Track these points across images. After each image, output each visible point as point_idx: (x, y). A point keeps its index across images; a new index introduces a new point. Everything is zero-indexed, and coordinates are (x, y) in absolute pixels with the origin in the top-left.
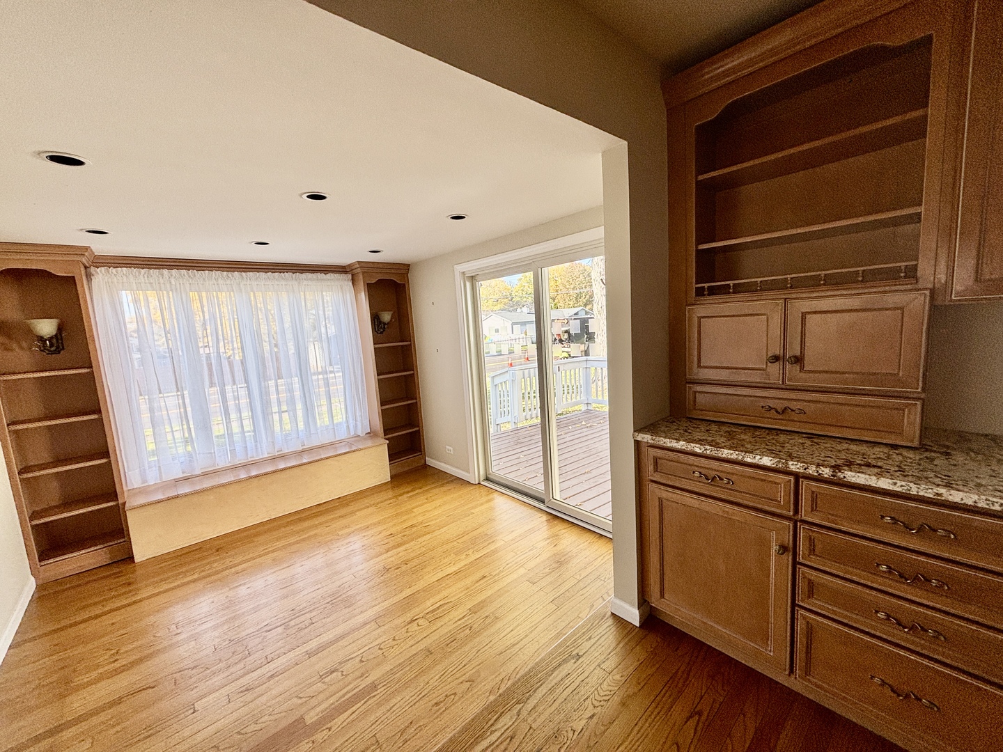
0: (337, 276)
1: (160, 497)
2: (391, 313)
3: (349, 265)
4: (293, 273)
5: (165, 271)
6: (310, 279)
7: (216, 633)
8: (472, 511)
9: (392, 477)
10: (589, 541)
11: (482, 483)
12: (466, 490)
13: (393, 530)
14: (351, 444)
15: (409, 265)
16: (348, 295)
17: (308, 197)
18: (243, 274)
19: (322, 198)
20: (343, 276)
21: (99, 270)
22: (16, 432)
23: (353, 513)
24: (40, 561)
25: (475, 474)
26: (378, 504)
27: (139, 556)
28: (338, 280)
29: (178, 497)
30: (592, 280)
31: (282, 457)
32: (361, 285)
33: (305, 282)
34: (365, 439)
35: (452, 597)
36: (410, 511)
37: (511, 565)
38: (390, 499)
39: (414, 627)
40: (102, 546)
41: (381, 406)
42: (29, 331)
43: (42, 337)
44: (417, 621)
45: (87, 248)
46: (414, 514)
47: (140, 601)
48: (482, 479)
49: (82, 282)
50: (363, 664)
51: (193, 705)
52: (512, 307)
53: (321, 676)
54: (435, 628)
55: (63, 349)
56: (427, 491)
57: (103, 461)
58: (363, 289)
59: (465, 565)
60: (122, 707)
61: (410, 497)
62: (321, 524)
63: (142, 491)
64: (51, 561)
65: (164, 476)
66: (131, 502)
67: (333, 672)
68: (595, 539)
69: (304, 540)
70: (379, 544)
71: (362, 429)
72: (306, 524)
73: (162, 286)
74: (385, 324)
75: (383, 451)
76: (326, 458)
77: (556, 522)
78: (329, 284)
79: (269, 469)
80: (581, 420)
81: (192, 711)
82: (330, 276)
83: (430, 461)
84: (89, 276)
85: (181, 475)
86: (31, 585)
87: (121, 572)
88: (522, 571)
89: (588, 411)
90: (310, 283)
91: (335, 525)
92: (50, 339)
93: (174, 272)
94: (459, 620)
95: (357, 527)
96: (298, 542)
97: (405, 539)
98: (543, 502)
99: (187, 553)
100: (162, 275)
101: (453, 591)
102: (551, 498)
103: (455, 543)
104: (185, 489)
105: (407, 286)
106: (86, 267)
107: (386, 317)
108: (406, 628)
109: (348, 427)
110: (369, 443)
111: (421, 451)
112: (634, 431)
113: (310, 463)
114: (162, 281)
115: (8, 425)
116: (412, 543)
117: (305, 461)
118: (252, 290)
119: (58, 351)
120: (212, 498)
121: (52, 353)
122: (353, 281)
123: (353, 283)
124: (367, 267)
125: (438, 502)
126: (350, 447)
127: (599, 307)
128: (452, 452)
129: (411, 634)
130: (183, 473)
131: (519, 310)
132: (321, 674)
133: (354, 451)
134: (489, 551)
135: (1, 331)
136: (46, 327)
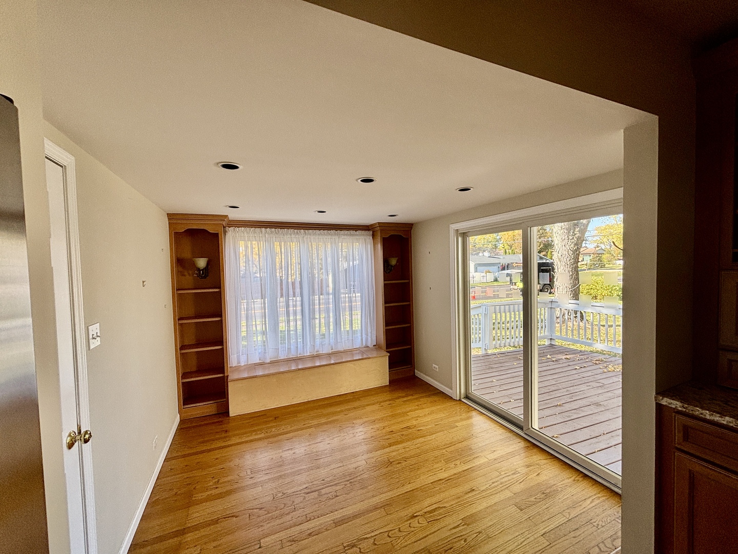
0: (363, 232)
1: (246, 375)
2: (397, 258)
3: (371, 225)
4: (336, 230)
5: (263, 229)
6: (346, 235)
7: (274, 485)
8: (457, 424)
9: (390, 382)
10: (573, 478)
11: (463, 400)
12: (449, 404)
13: (394, 428)
14: (362, 353)
15: (412, 224)
16: (369, 246)
17: (361, 181)
18: (306, 231)
19: (371, 181)
20: (367, 232)
21: (230, 229)
22: (182, 324)
23: (364, 407)
24: (184, 405)
25: (457, 391)
26: (381, 402)
27: (232, 413)
28: (363, 235)
29: (256, 377)
30: (554, 233)
31: (318, 356)
32: (379, 239)
33: (343, 237)
34: (372, 350)
35: (446, 502)
36: (405, 414)
37: (496, 484)
38: (390, 400)
39: (414, 523)
40: (214, 402)
41: (386, 326)
42: (194, 264)
43: (199, 269)
44: (418, 518)
45: (226, 216)
46: (408, 418)
47: (231, 445)
48: (462, 396)
49: (221, 236)
50: (376, 546)
51: (260, 540)
52: (475, 251)
53: (345, 547)
54: (434, 530)
55: (208, 276)
56: (416, 399)
57: (220, 347)
58: (379, 240)
59: (455, 474)
60: (218, 527)
61: (403, 401)
62: (342, 411)
63: (238, 369)
64: (189, 406)
65: (249, 361)
66: (232, 376)
67: (353, 546)
68: (579, 478)
69: (330, 422)
70: (384, 438)
71: (371, 342)
73: (261, 238)
74: (392, 266)
75: (386, 360)
76: (347, 362)
77: (535, 450)
78: (358, 238)
79: (309, 365)
80: (546, 354)
81: (258, 546)
82: (359, 232)
83: (418, 374)
84: (225, 232)
85: (258, 361)
86: (177, 420)
87: (222, 421)
88: (507, 494)
89: (552, 346)
90: (345, 237)
91: (352, 414)
92: (203, 270)
93: (268, 229)
94: (454, 528)
95: (367, 419)
96: (326, 423)
97: (404, 438)
98: (521, 428)
99: (259, 416)
100: (262, 232)
101: (447, 496)
102: (530, 427)
103: (444, 451)
104: (260, 372)
105: (410, 239)
106: (224, 227)
107: (393, 262)
108: (409, 522)
109: (362, 339)
110: (375, 354)
111: (411, 364)
112: (657, 394)
113: (336, 364)
114: (261, 235)
115: (178, 320)
116: (409, 443)
117: (332, 362)
118: (311, 242)
119: (205, 277)
120: (275, 380)
121: (202, 278)
122: (373, 236)
123: (373, 237)
124: (384, 226)
125: (427, 411)
126: (362, 355)
127: (559, 255)
128: (437, 370)
129: (413, 529)
130: (260, 360)
131: (481, 254)
132: (345, 545)
133: (366, 359)
134: (474, 465)
135: (181, 264)
136: (202, 263)
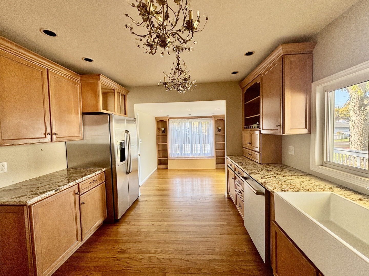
1: (172, 159)
2: (221, 127)
3: (212, 116)
4: (200, 118)
9: (216, 168)
16: (211, 123)
21: (170, 120)
22: (159, 144)
24: (158, 165)
27: (169, 168)
28: (210, 119)
29: (174, 160)
34: (211, 157)
40: (165, 165)
41: (216, 150)
45: (169, 117)
55: (165, 132)
58: (214, 121)
63: (170, 158)
64: (160, 165)
71: (211, 155)
72: (193, 171)
74: (219, 130)
82: (208, 118)
84: (168, 121)
86: (157, 168)
87: (167, 170)
92: (163, 131)
104: (176, 159)
106: (168, 119)
115: (157, 143)
121: (163, 133)
122: (213, 119)
124: (215, 116)
133: (207, 159)
135: (158, 129)
136: (163, 129)
